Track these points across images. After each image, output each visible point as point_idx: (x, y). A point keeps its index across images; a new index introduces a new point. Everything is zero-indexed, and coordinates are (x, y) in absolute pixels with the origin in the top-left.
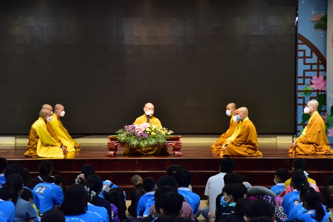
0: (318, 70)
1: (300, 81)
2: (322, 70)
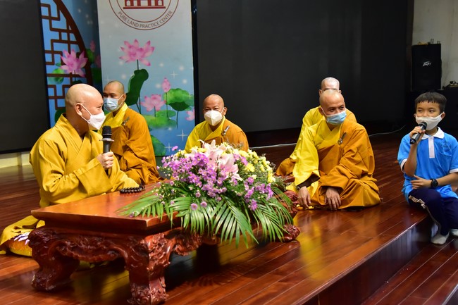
0: (69, 42)
1: (48, 58)
2: (73, 43)
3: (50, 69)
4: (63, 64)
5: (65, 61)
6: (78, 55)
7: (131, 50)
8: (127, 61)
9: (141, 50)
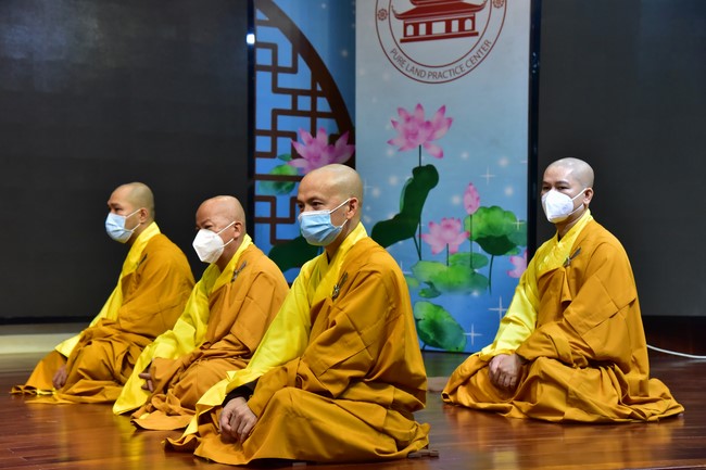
0: (313, 114)
1: (262, 144)
2: (323, 115)
3: (262, 166)
4: (295, 155)
5: (300, 149)
6: (333, 139)
7: (410, 126)
8: (401, 149)
9: (428, 124)
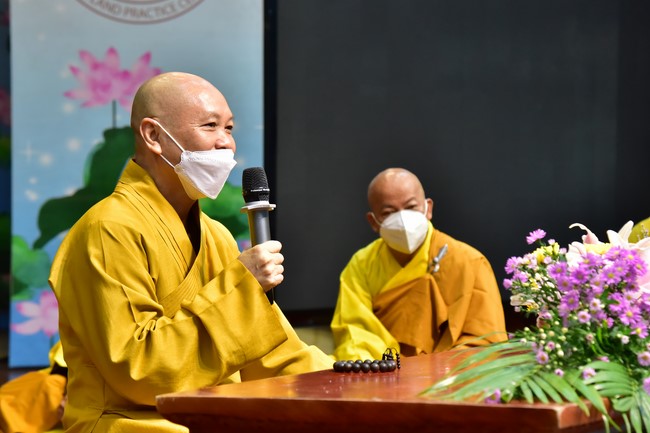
7: (99, 75)
8: (86, 105)
9: (125, 75)
